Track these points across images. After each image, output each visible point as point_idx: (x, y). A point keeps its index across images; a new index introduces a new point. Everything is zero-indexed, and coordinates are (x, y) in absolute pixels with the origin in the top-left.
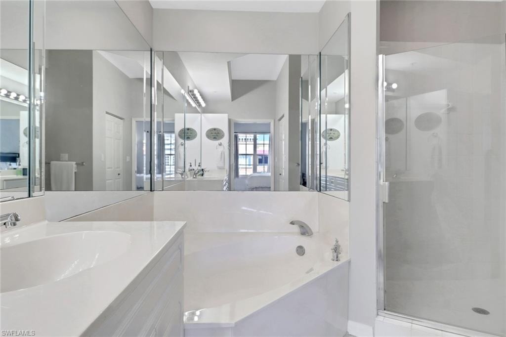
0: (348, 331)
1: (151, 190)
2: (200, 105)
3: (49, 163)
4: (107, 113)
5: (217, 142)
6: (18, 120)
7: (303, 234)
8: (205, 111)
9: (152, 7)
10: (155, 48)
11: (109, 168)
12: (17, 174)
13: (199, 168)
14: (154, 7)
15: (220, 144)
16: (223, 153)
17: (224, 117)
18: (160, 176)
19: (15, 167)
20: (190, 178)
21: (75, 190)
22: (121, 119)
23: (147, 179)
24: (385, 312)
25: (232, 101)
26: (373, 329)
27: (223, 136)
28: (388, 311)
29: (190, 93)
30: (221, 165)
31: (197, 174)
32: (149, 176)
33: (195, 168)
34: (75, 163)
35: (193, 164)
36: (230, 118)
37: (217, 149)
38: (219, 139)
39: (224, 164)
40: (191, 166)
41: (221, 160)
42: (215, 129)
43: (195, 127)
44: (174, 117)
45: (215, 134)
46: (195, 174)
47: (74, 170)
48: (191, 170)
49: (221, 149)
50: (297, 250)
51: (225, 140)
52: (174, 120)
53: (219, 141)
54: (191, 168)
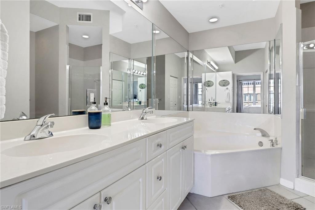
0: (280, 183)
1: (188, 111)
2: (215, 69)
3: (148, 100)
4: (171, 76)
5: (225, 88)
6: (137, 81)
7: (263, 136)
8: (218, 71)
9: (188, 33)
10: (190, 50)
11: (171, 101)
12: (138, 104)
13: (214, 102)
14: (189, 33)
15: (227, 89)
16: (228, 94)
17: (230, 73)
18: (191, 106)
19: (137, 101)
20: (208, 107)
21: (158, 110)
22: (176, 78)
23: (186, 107)
24: (302, 176)
25: (235, 63)
26: (294, 183)
27: (229, 84)
28: (304, 176)
29: (208, 64)
30: (228, 100)
31: (212, 104)
32: (187, 106)
33: (212, 102)
34: (158, 99)
35: (211, 100)
36: (234, 73)
37: (225, 91)
38: (226, 86)
39: (230, 100)
40: (209, 100)
41: (227, 97)
42: (224, 80)
43: (213, 80)
44: (202, 75)
45: (224, 83)
46: (211, 105)
47: (158, 102)
48: (210, 103)
49: (228, 91)
50: (259, 144)
51: (230, 86)
52: (202, 77)
53: (227, 87)
54: (209, 102)
